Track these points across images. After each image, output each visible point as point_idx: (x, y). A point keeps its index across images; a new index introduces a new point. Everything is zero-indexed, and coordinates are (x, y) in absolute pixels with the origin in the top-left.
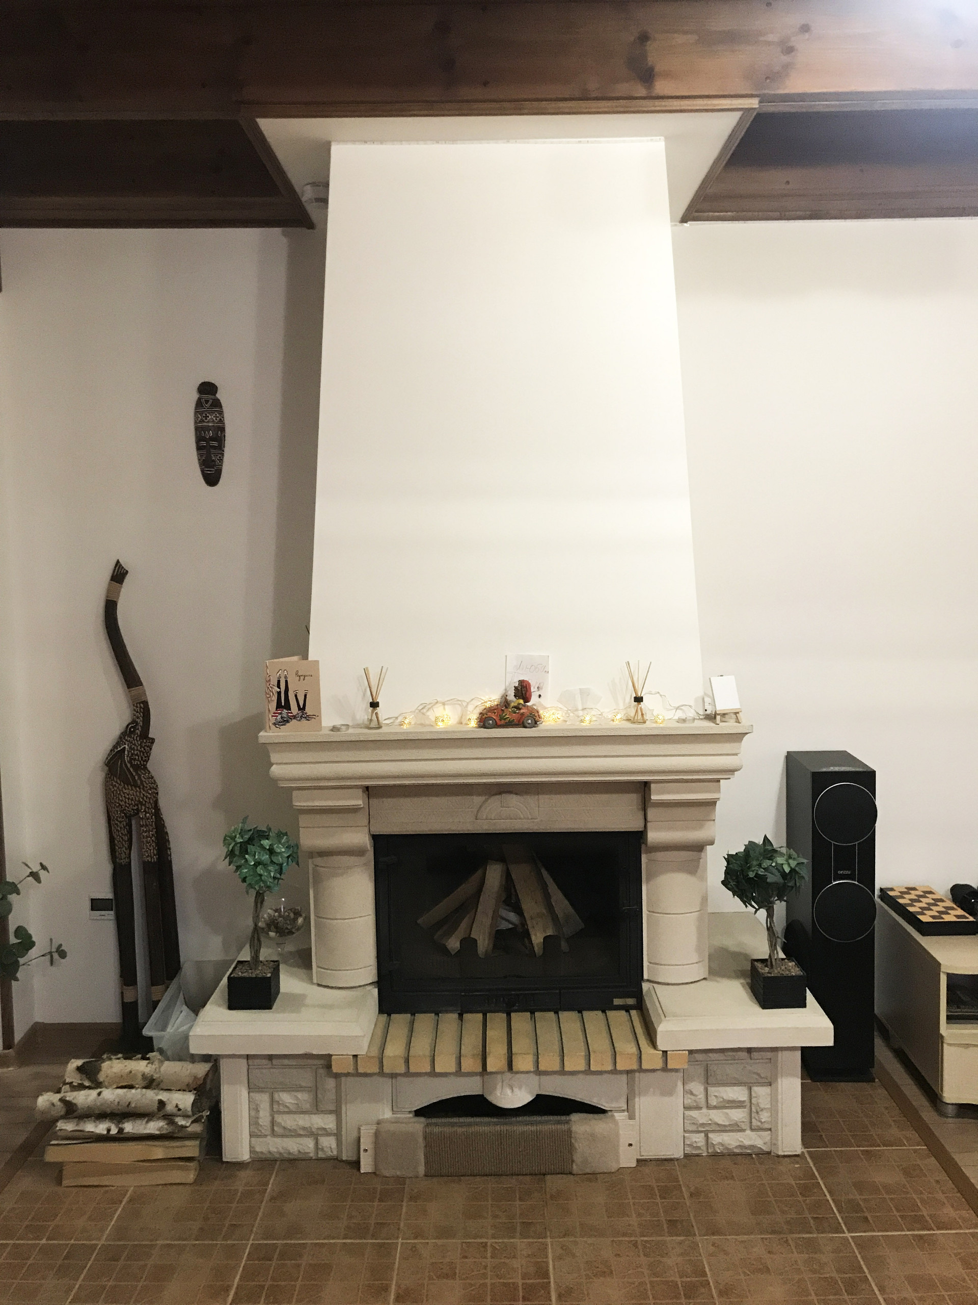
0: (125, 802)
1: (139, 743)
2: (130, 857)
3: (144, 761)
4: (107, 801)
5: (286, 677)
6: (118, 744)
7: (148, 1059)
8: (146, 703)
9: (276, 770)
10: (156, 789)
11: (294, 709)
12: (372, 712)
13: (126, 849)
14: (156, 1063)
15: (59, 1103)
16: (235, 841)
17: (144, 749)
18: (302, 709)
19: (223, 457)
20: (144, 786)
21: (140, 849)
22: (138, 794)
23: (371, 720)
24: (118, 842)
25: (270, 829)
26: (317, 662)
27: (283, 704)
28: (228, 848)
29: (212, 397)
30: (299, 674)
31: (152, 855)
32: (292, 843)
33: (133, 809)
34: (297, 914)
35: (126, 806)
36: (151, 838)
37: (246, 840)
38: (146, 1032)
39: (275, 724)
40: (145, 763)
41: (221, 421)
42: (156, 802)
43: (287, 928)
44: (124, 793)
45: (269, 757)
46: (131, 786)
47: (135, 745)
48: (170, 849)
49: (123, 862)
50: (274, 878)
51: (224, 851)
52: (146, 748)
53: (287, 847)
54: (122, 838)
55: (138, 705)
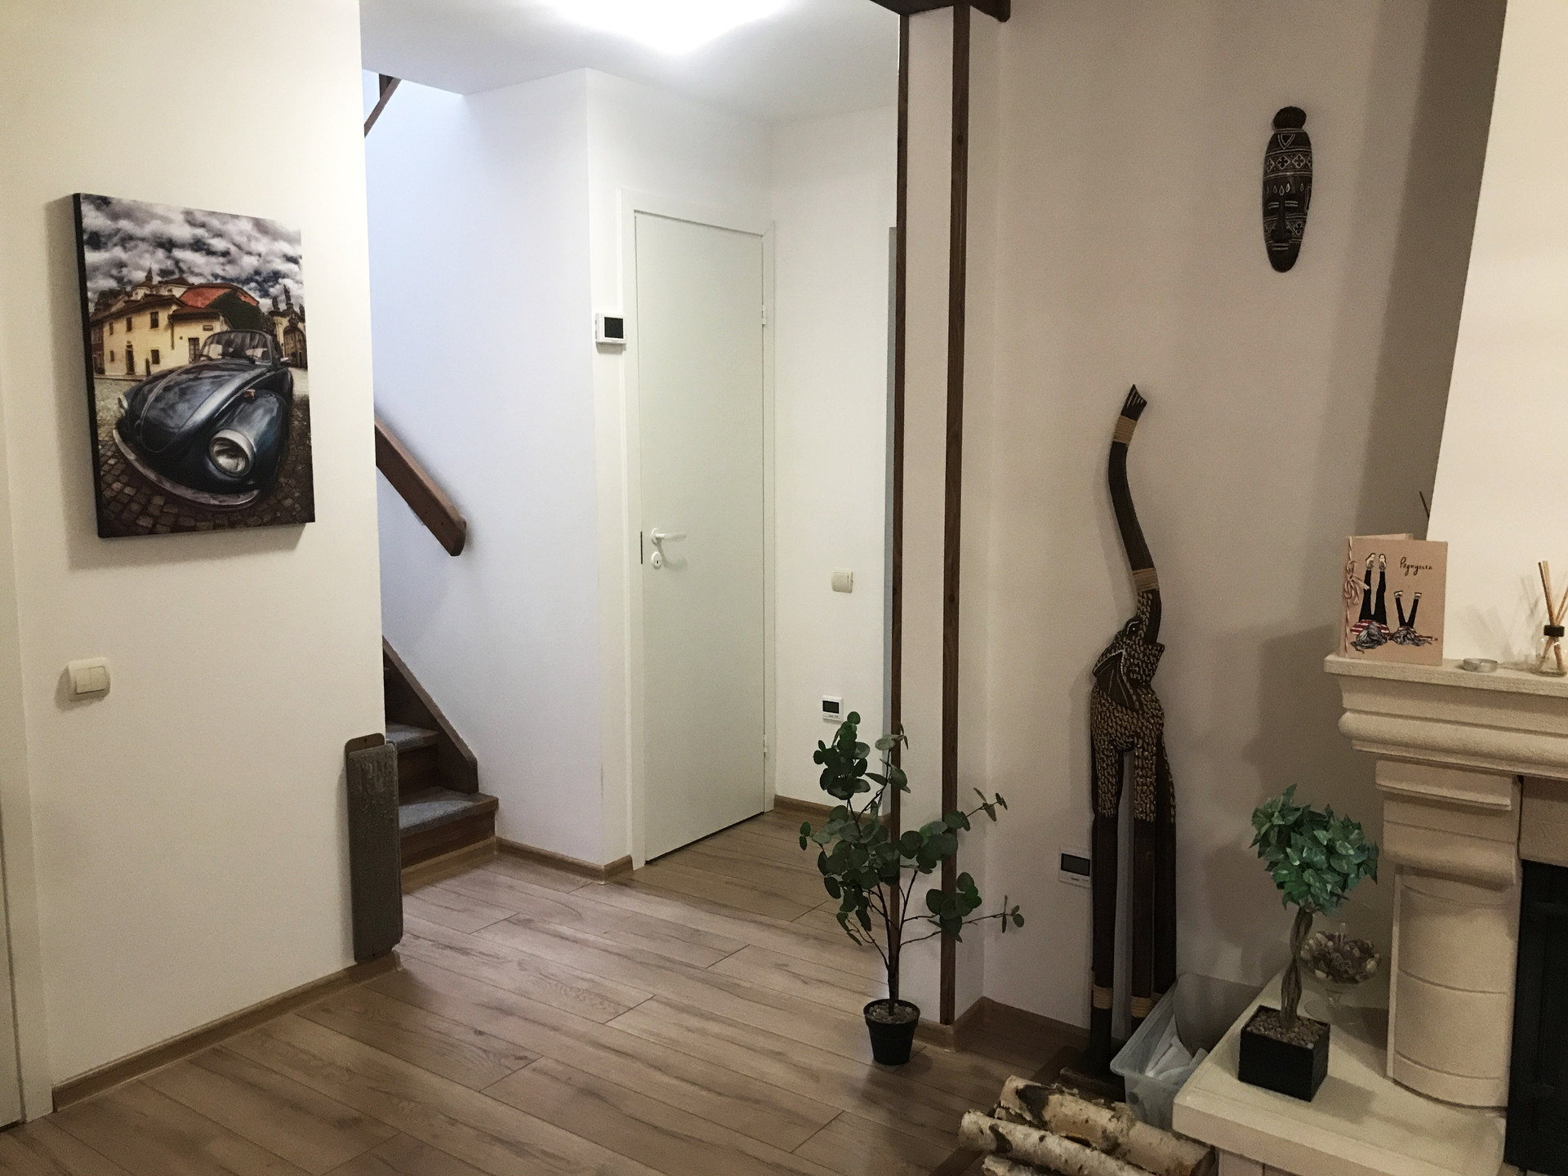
0: (1116, 730)
1: (1142, 649)
2: (1117, 808)
3: (1146, 676)
4: (1091, 724)
5: (1382, 566)
6: (1113, 647)
7: (1113, 1109)
8: (1155, 593)
9: (1350, 721)
10: (1161, 718)
11: (1393, 624)
12: (1549, 644)
13: (1112, 796)
14: (1124, 1119)
15: (988, 1132)
16: (1270, 821)
17: (1149, 659)
18: (1406, 624)
19: (1304, 226)
20: (1144, 712)
21: (1132, 798)
22: (1135, 721)
23: (1544, 657)
24: (1102, 783)
25: (1331, 814)
26: (1444, 546)
27: (1373, 613)
28: (1259, 830)
29: (1297, 130)
30: (1407, 563)
31: (1148, 812)
32: (1367, 842)
33: (1125, 742)
34: (1367, 953)
35: (1117, 736)
36: (1148, 787)
37: (1289, 823)
38: (1116, 1065)
39: (1354, 644)
40: (1148, 679)
41: (1308, 167)
42: (1160, 737)
43: (1346, 972)
44: (1115, 717)
45: (1341, 698)
46: (1126, 708)
47: (1136, 652)
48: (1174, 807)
49: (1108, 813)
50: (1332, 894)
51: (1254, 832)
52: (1151, 657)
53: (1358, 848)
54: (1108, 779)
55: (1145, 595)
